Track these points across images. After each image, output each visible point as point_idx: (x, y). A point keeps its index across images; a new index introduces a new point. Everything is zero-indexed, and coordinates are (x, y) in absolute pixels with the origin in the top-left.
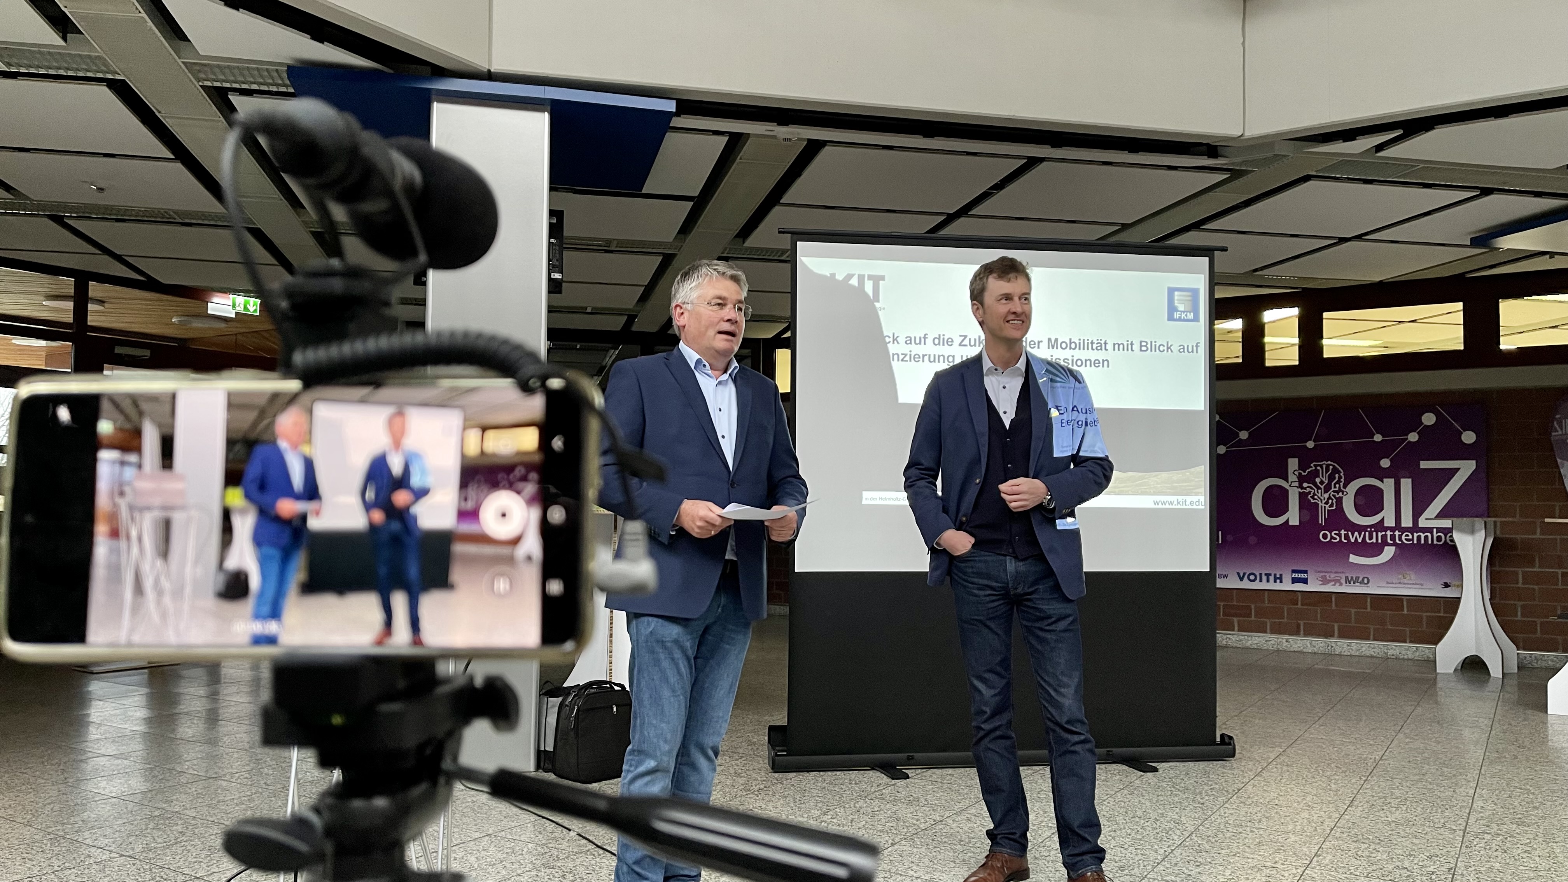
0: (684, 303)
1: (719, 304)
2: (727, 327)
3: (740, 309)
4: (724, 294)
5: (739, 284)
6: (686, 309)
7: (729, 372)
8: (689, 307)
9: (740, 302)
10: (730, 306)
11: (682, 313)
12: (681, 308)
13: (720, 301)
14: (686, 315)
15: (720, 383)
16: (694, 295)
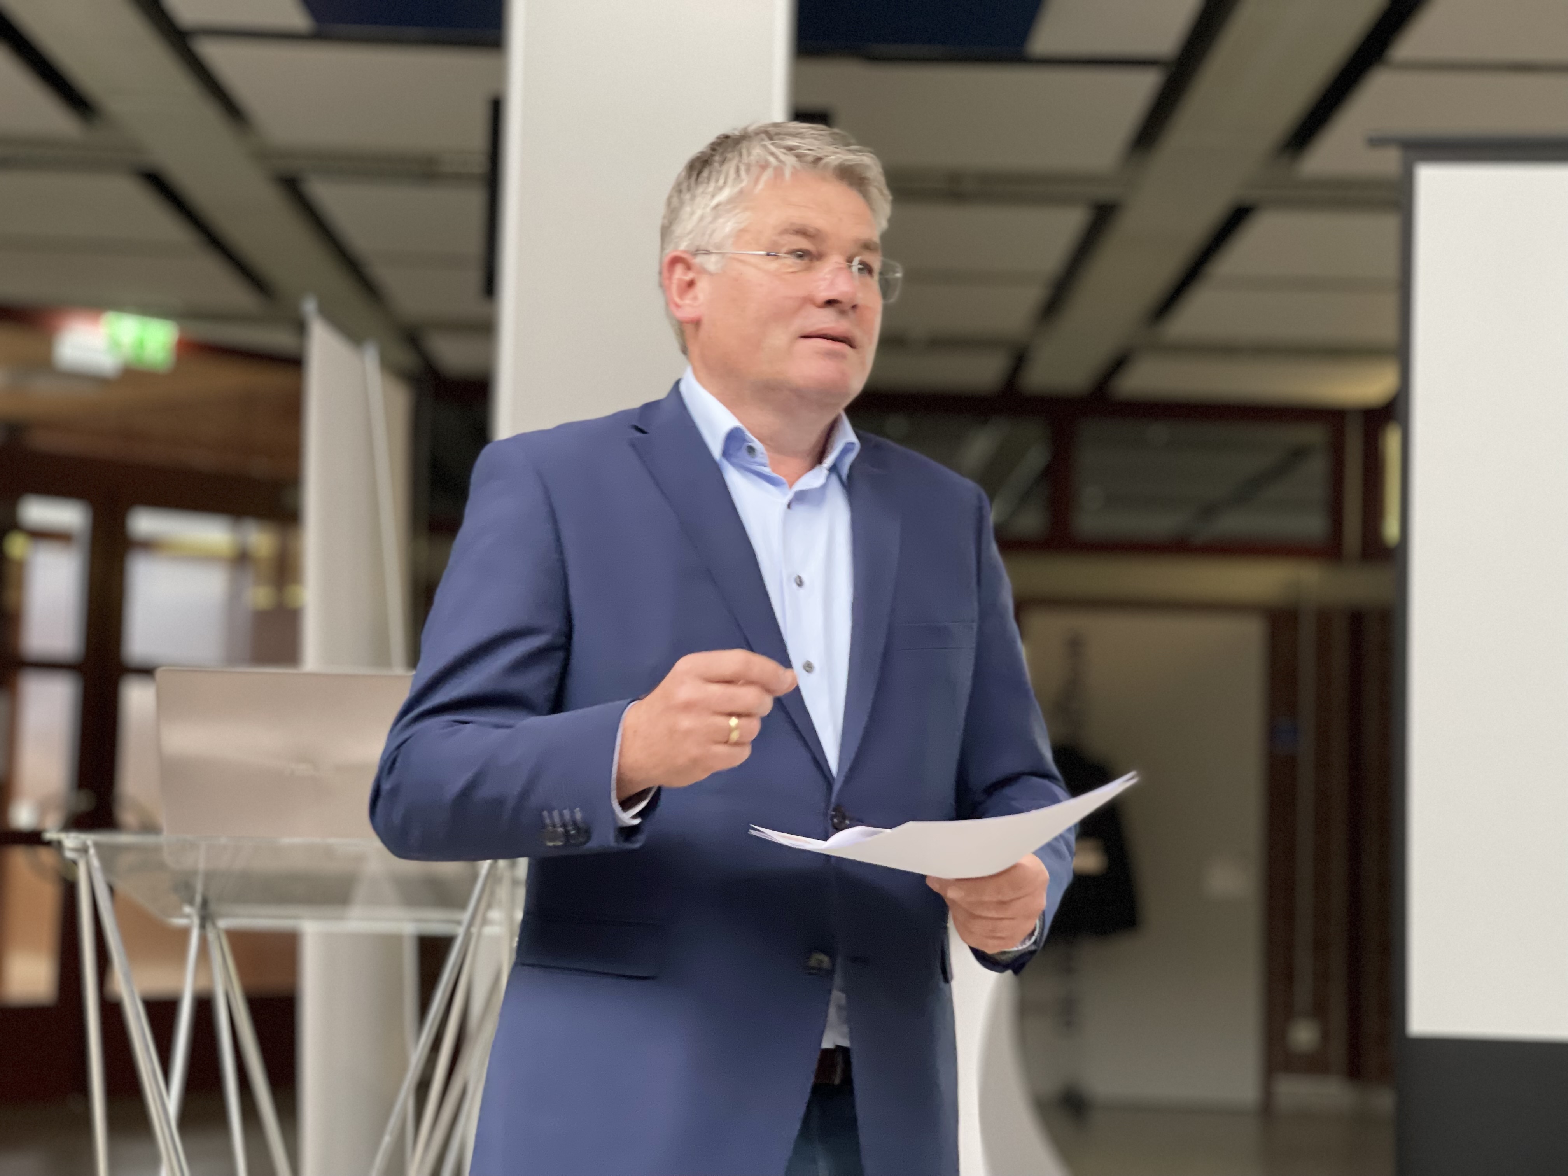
0: (697, 252)
1: (802, 254)
2: (827, 320)
3: (866, 268)
4: (816, 220)
5: (865, 195)
6: (703, 271)
7: (828, 462)
8: (711, 263)
9: (867, 246)
10: (835, 260)
11: (691, 284)
12: (688, 267)
13: (803, 244)
14: (703, 287)
15: (801, 497)
16: (727, 226)
